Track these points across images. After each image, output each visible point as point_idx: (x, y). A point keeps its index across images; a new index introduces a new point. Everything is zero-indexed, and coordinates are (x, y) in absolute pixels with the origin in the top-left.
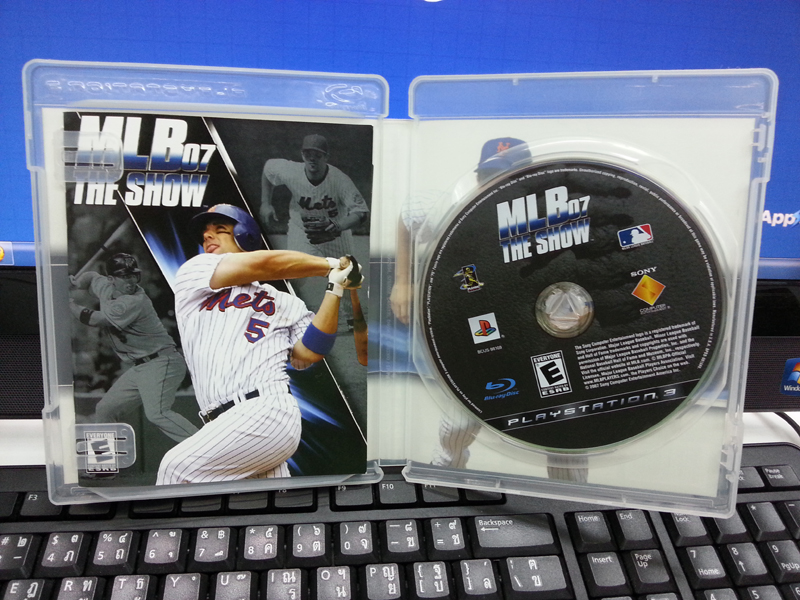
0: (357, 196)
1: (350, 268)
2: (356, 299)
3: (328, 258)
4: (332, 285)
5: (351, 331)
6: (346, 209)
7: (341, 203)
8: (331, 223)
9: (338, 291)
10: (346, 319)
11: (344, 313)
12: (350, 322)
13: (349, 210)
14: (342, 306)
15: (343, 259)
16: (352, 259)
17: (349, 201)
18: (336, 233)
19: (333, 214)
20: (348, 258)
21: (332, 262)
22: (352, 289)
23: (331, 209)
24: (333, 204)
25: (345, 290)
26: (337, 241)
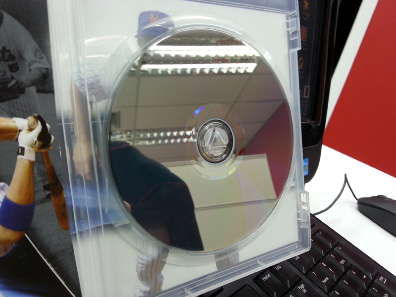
0: (37, 50)
1: (39, 128)
2: (49, 162)
3: (15, 119)
4: (23, 149)
5: (49, 196)
6: (27, 63)
7: (21, 57)
8: (13, 78)
9: (29, 155)
10: (42, 184)
11: (39, 178)
12: (46, 188)
13: (30, 65)
14: (36, 171)
15: (31, 119)
16: (39, 118)
17: (29, 56)
18: (20, 90)
19: (14, 68)
20: (35, 117)
21: (20, 123)
22: (43, 151)
23: (11, 63)
24: (12, 57)
25: (37, 154)
26: (21, 99)
